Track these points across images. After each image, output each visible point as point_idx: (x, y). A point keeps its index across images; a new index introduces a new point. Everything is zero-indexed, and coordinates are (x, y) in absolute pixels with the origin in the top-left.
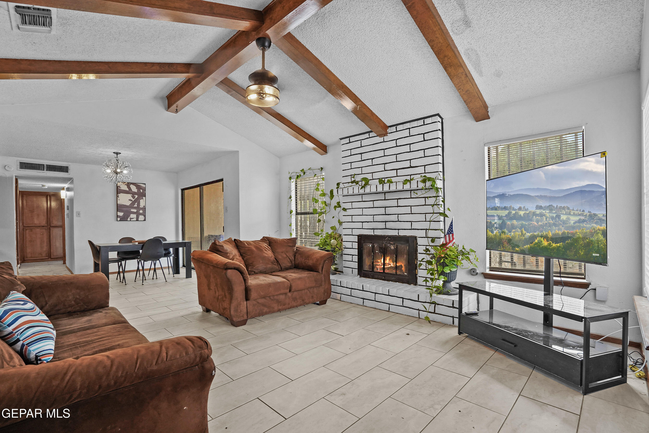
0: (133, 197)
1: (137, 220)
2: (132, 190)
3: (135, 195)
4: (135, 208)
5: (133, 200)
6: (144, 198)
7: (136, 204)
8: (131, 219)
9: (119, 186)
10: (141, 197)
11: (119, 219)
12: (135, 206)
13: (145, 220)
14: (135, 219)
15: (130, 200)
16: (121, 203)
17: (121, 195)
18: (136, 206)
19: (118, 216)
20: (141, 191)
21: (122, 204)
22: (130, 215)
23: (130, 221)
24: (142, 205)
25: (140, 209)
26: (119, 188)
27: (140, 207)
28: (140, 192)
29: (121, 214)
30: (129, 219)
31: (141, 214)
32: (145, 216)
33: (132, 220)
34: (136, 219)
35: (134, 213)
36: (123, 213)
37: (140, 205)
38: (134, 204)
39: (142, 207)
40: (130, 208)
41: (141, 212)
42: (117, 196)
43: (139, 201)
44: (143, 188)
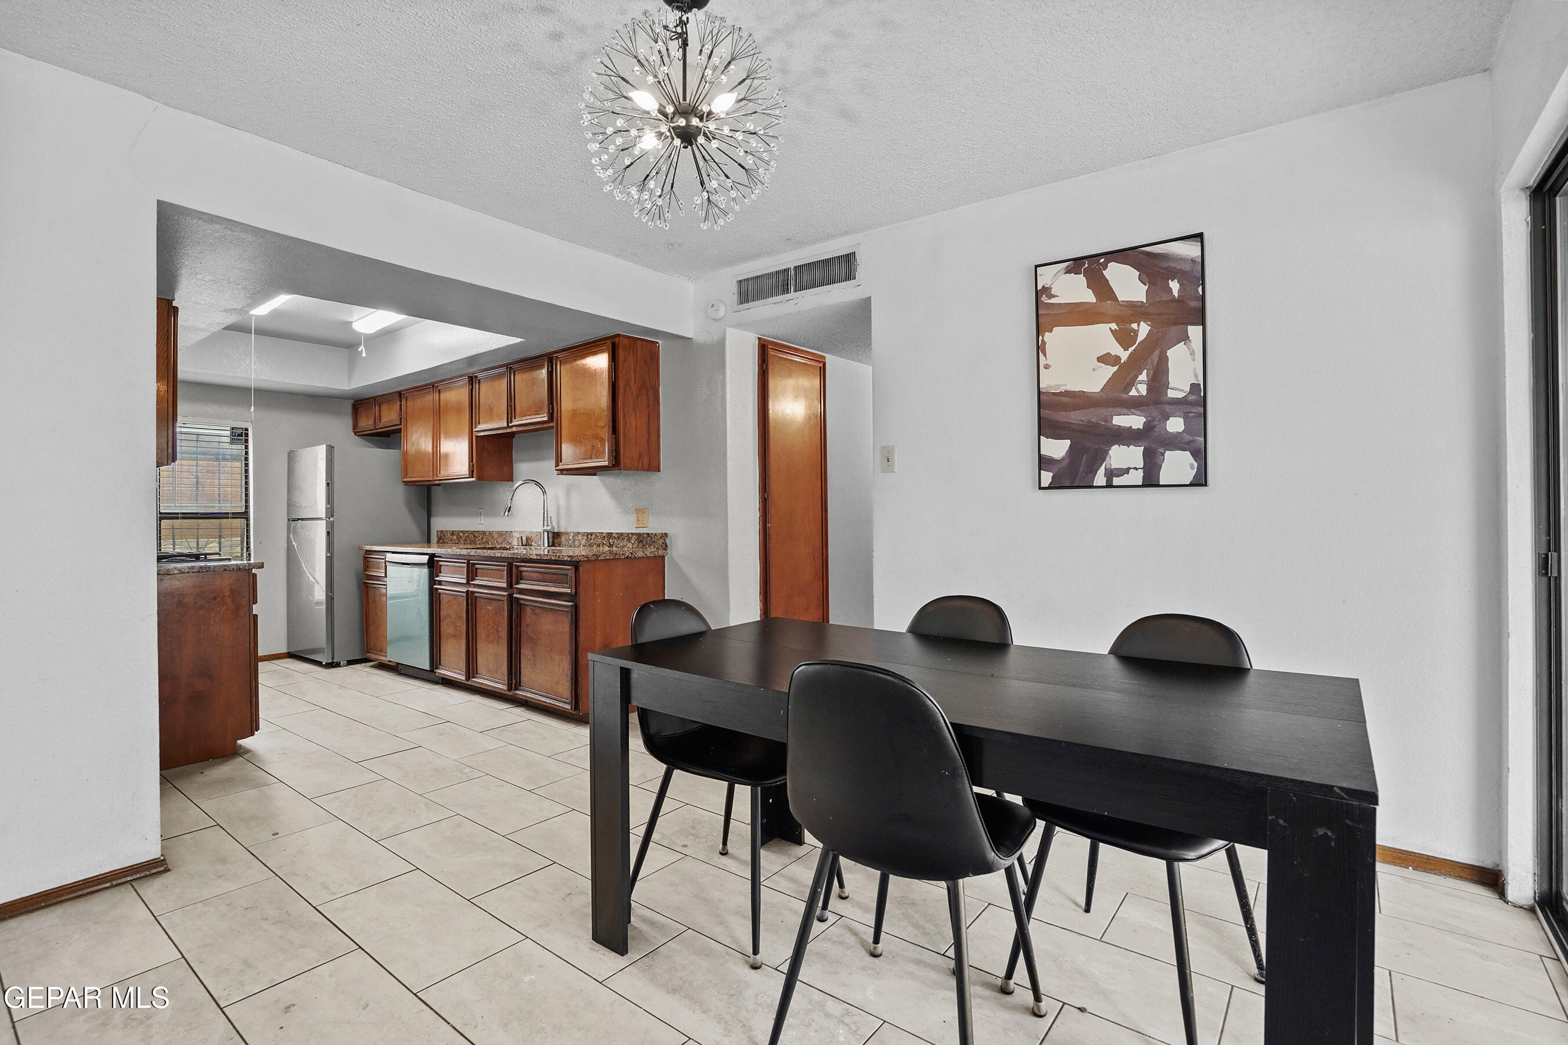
0: (1124, 338)
1: (1151, 481)
2: (1115, 298)
3: (1134, 326)
4: (1135, 405)
5: (1124, 355)
6: (1194, 332)
7: (1143, 377)
8: (1110, 474)
9: (1046, 290)
10: (1174, 330)
11: (1047, 477)
12: (1133, 393)
13: (1200, 481)
14: (1136, 477)
15: (1106, 359)
16: (1058, 386)
17: (1057, 337)
18: (1140, 389)
19: (1044, 462)
20: (1175, 286)
21: (1062, 389)
22: (1106, 452)
23: (1109, 485)
24: (1179, 385)
25: (1167, 408)
26: (1044, 299)
27: (1171, 394)
28: (1165, 297)
29: (1057, 448)
30: (1100, 479)
31: (1174, 443)
32: (1201, 455)
33: (1116, 481)
34: (1141, 473)
35: (1127, 437)
36: (1068, 442)
37: (1167, 386)
38: (1131, 384)
39: (1180, 395)
40: (1105, 412)
41: (1175, 425)
42: (1040, 348)
43: (1163, 360)
44: (1187, 267)
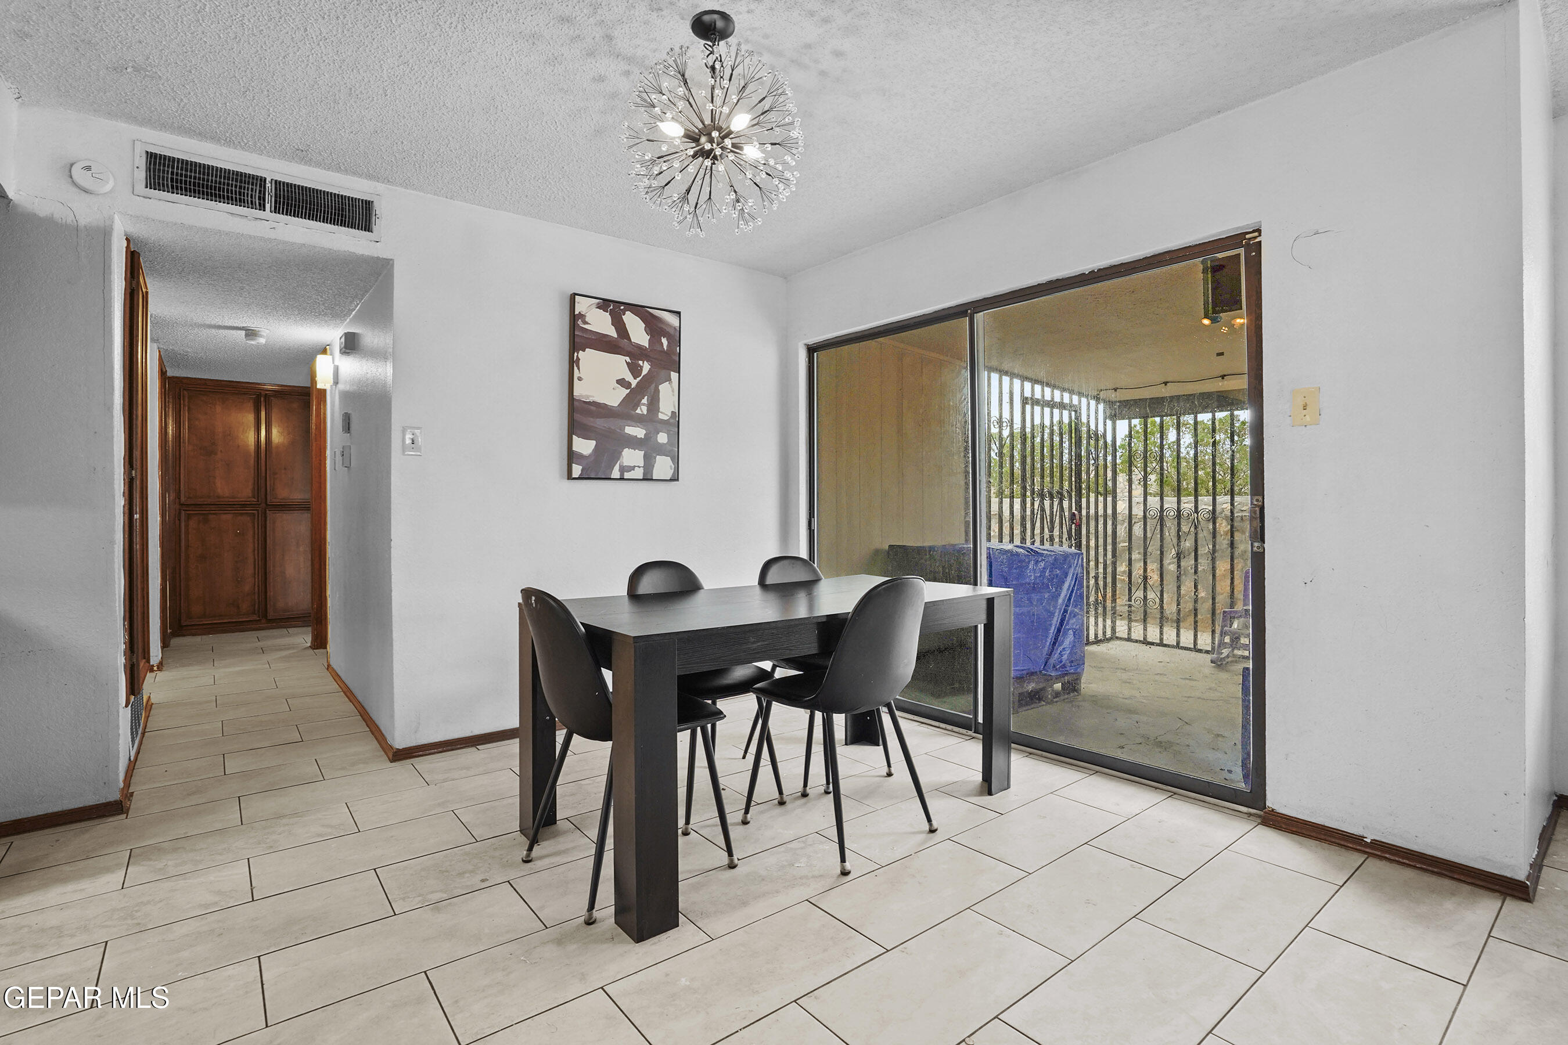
0: (635, 370)
1: (647, 478)
2: (629, 339)
3: (641, 362)
4: (640, 420)
5: (634, 383)
6: (674, 375)
7: (645, 401)
8: (623, 469)
9: (581, 316)
10: (663, 373)
11: (577, 469)
12: (638, 411)
13: (675, 478)
14: (639, 473)
15: (622, 382)
16: (588, 397)
17: (588, 357)
18: (642, 410)
19: (572, 457)
20: (664, 341)
21: (591, 399)
22: (620, 453)
23: (622, 479)
24: (665, 410)
25: (659, 426)
26: (580, 322)
27: (661, 416)
28: (659, 349)
29: (584, 446)
30: (616, 473)
31: (661, 450)
32: (676, 460)
33: (627, 475)
34: (641, 470)
35: (634, 443)
36: (594, 443)
37: (658, 410)
38: (638, 404)
39: (666, 418)
40: (619, 422)
41: (662, 438)
42: (573, 363)
43: (657, 391)
44: (672, 332)
